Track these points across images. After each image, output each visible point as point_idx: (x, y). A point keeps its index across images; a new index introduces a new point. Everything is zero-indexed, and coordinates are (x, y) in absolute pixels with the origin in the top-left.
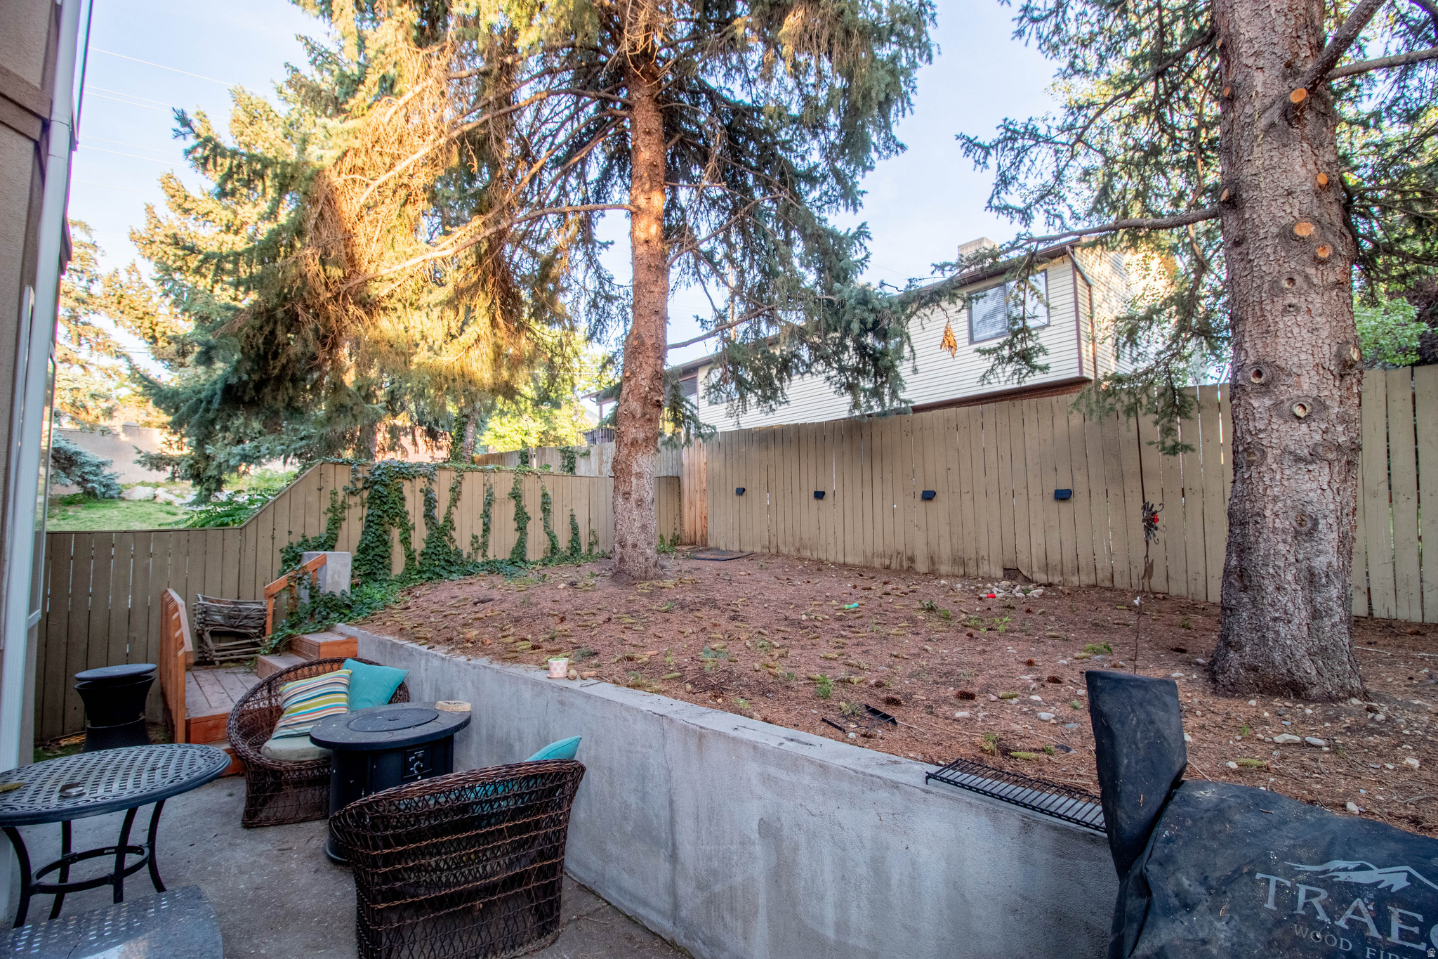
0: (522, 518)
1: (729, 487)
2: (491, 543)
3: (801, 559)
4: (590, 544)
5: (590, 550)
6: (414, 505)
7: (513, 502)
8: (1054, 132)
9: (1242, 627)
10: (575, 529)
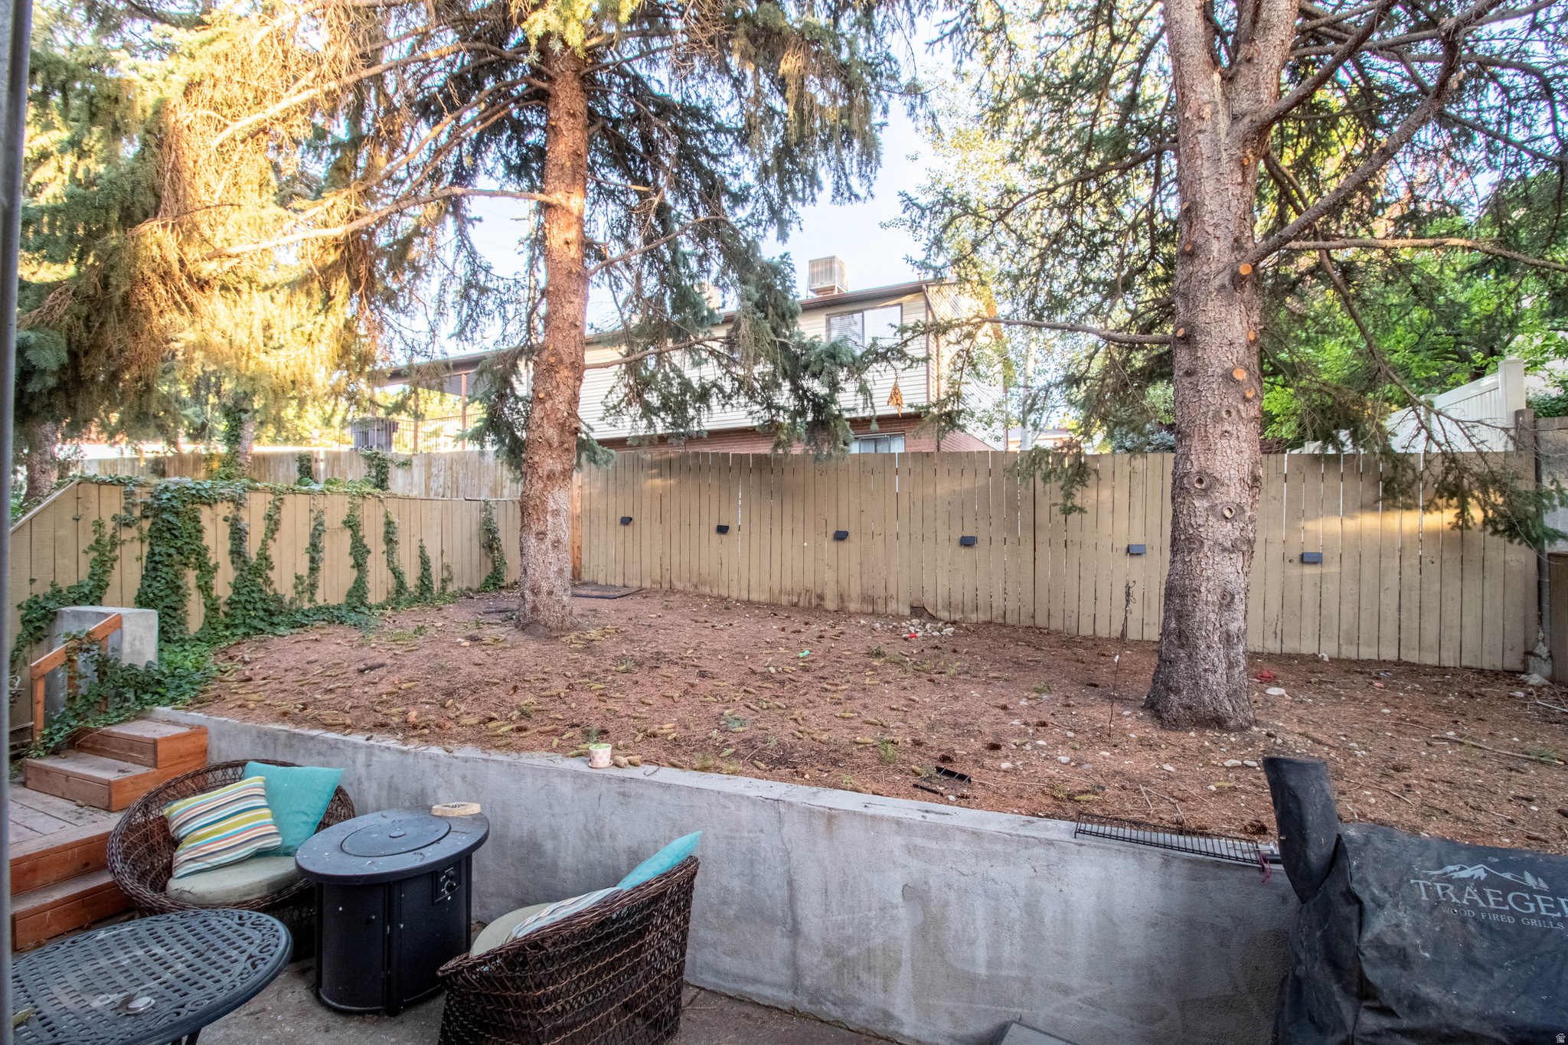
0: (359, 553)
1: (611, 516)
2: (320, 584)
3: (703, 596)
4: (443, 581)
5: (444, 589)
6: (215, 539)
7: (349, 532)
8: (982, 208)
9: (1180, 674)
10: (425, 562)
